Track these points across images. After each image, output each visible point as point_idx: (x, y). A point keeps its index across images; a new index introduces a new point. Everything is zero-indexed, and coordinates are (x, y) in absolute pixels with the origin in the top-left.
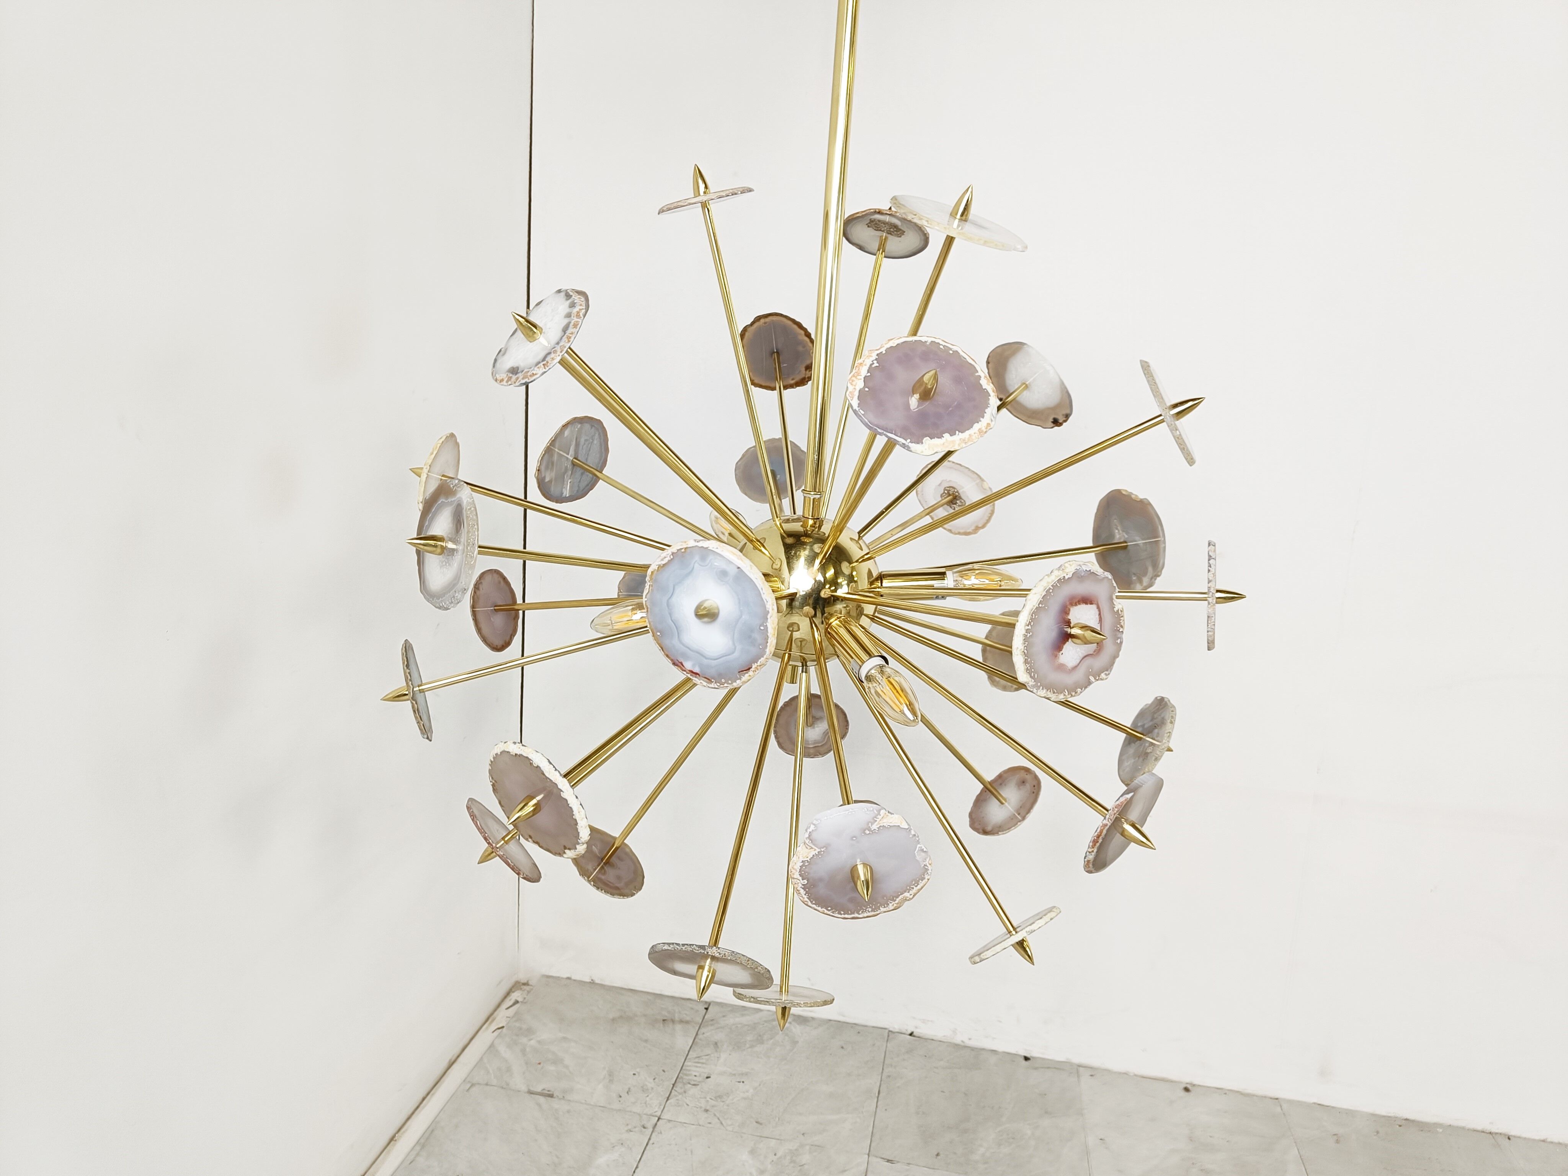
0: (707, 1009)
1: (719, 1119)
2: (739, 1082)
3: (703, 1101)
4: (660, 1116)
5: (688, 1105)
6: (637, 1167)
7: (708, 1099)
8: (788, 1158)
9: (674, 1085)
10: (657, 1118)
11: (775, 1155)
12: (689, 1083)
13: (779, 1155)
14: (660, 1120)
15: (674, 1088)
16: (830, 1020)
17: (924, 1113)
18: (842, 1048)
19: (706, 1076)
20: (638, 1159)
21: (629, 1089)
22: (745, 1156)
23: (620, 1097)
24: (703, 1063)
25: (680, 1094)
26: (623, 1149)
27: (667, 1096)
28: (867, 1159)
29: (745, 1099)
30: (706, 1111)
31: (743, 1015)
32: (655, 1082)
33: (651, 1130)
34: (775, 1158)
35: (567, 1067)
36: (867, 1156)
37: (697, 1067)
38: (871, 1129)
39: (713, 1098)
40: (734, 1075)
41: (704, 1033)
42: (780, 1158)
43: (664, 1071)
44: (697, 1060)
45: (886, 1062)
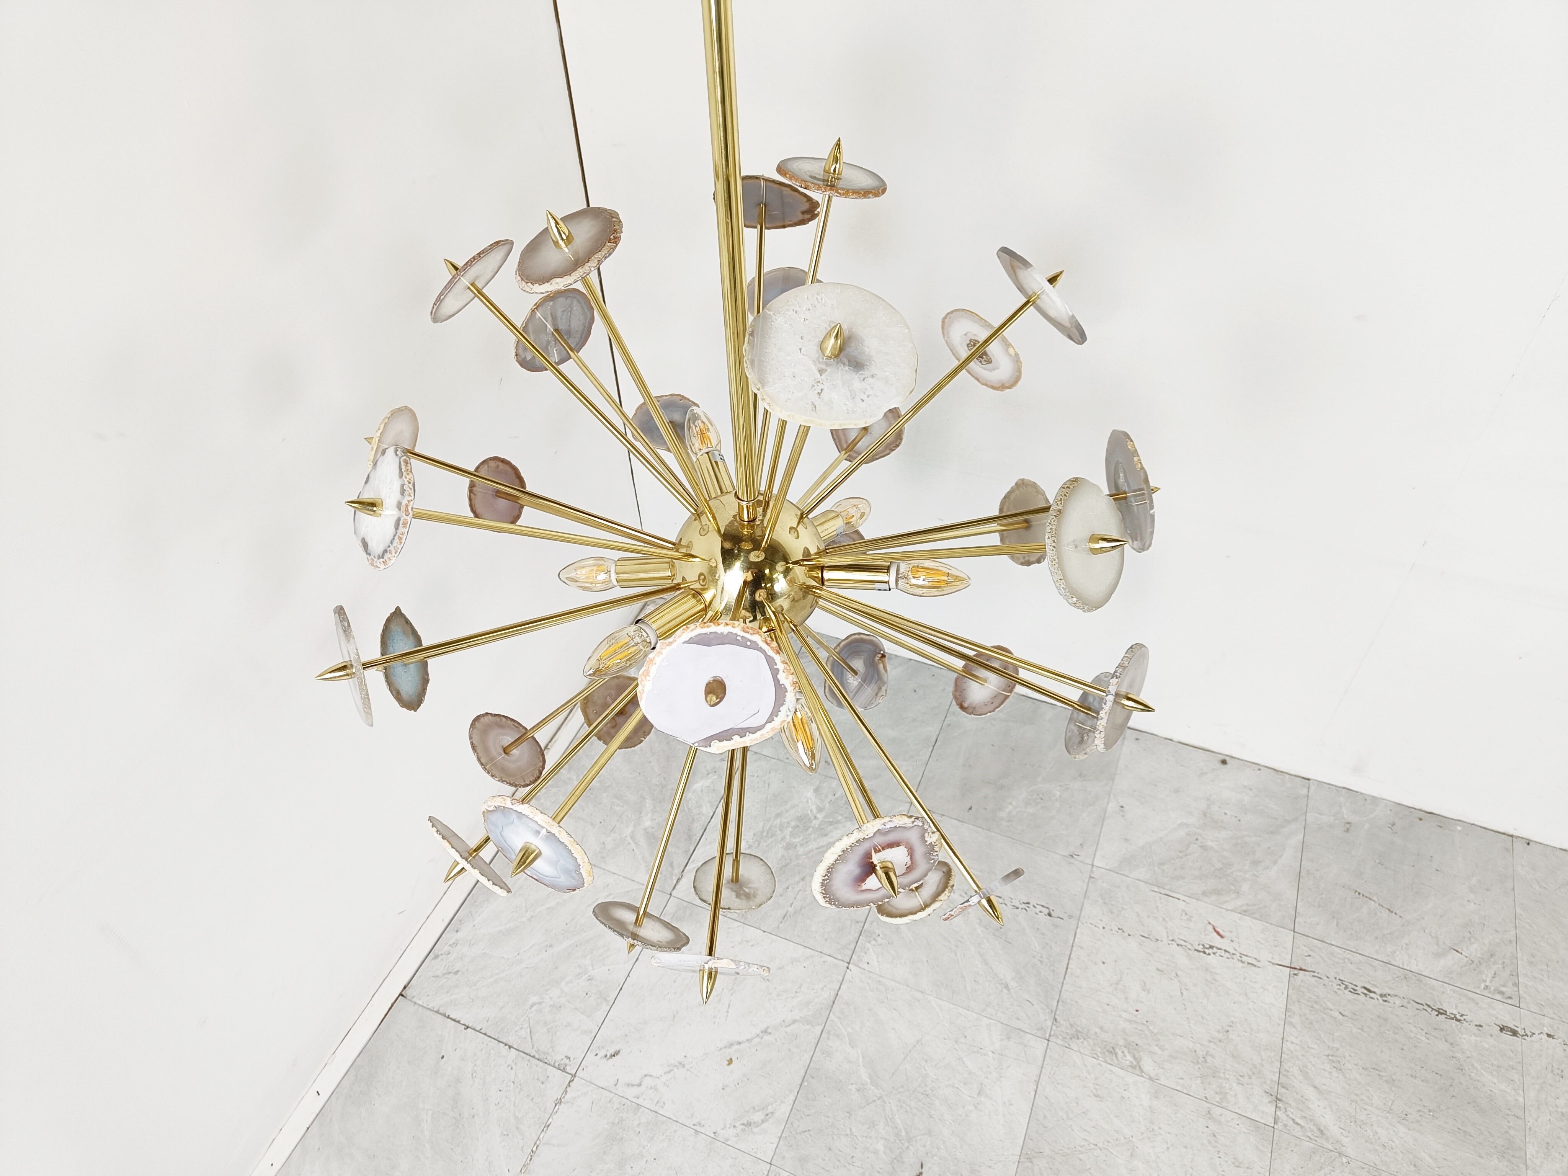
11: (835, 795)
13: (836, 796)
16: (911, 660)
17: (970, 766)
18: (915, 691)
22: (810, 794)
26: (715, 777)
28: (908, 808)
34: (833, 798)
38: (919, 779)
42: (837, 798)
45: (950, 710)
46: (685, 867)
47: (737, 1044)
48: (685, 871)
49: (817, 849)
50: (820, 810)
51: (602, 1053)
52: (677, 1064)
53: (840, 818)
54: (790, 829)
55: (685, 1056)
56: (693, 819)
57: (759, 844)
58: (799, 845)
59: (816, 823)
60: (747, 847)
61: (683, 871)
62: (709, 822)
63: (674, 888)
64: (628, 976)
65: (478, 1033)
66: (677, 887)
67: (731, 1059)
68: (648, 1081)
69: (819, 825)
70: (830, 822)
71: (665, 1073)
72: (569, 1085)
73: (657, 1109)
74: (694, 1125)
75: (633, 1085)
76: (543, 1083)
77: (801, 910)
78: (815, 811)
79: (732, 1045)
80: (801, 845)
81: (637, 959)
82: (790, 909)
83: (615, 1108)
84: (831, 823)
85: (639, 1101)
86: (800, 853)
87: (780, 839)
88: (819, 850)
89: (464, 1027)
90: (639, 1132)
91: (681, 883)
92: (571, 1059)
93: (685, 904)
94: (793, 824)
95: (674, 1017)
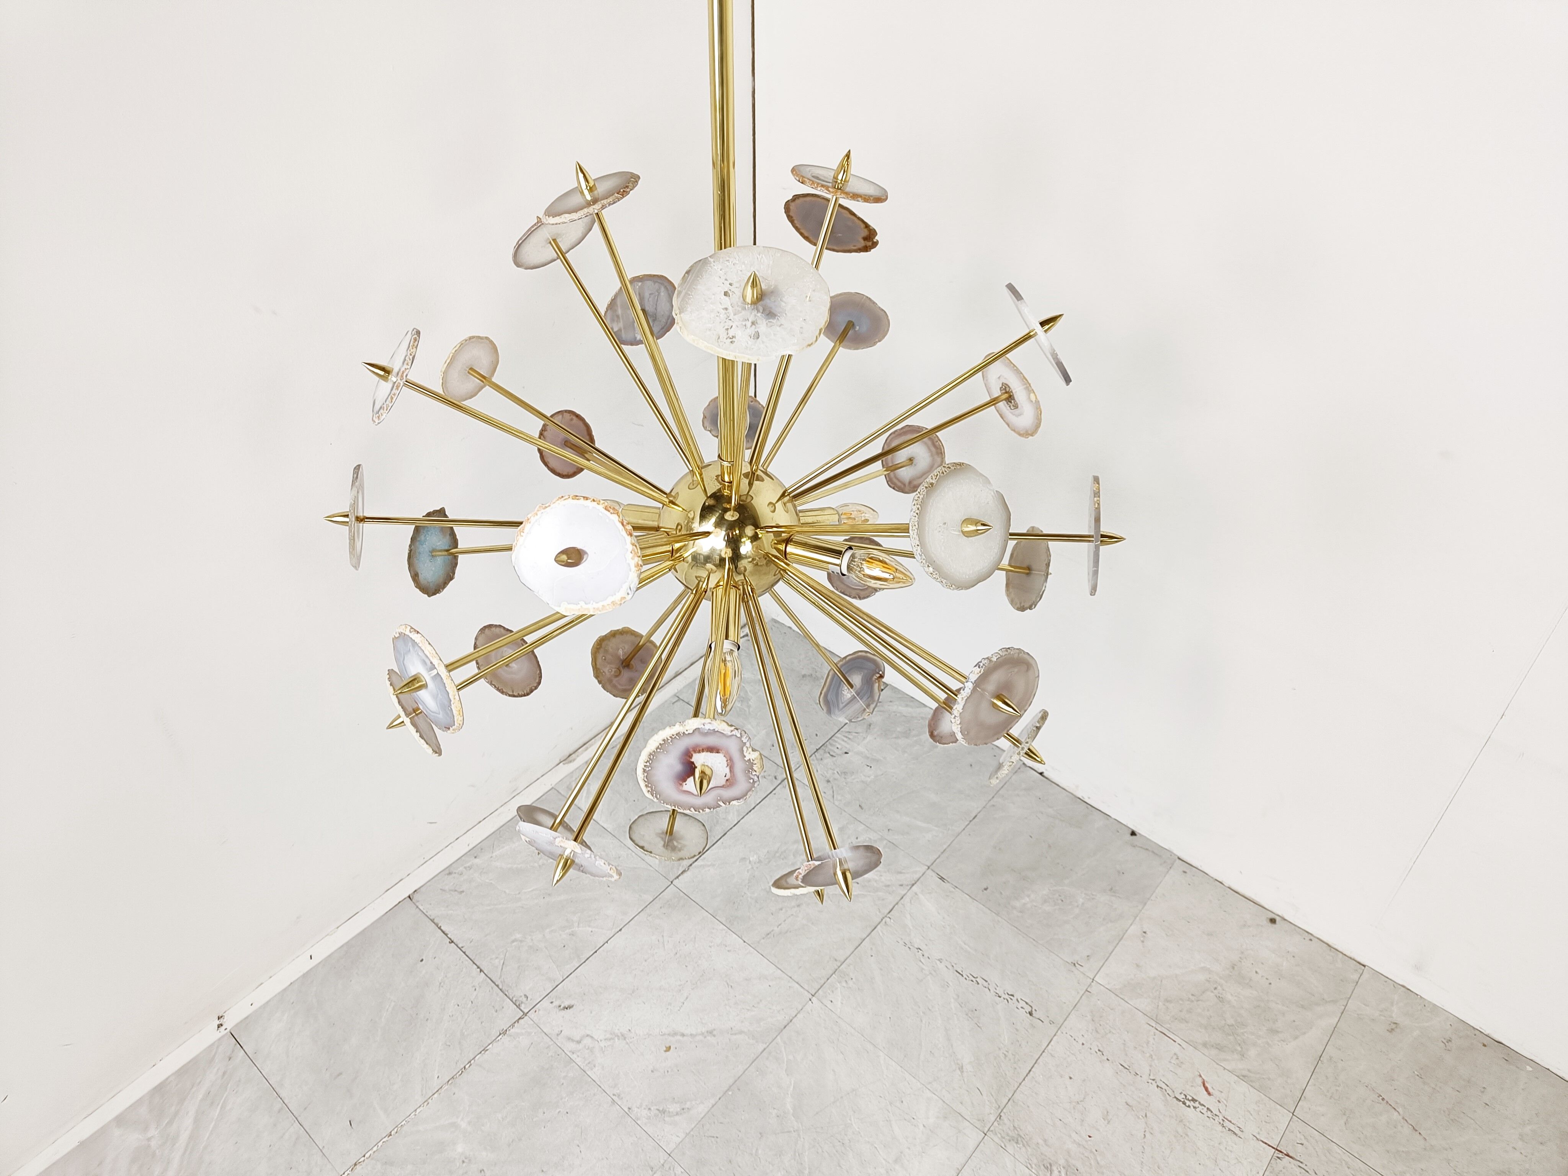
1: (833, 792)
2: (868, 766)
3: (830, 772)
6: (754, 808)
7: (835, 772)
9: (817, 750)
11: (857, 838)
12: (829, 753)
13: (859, 840)
15: (816, 754)
17: (1000, 849)
18: (971, 765)
19: (845, 751)
20: (758, 802)
23: (773, 746)
24: (849, 739)
28: (924, 870)
29: (863, 782)
30: (828, 781)
31: (907, 706)
33: (779, 782)
35: (749, 707)
36: (927, 867)
37: (843, 740)
38: (945, 847)
39: (839, 772)
40: (868, 758)
43: (817, 735)
44: (846, 735)
45: (1000, 792)
47: (681, 1035)
48: (693, 865)
51: (556, 1003)
52: (620, 1035)
55: (630, 1030)
56: (717, 822)
57: (769, 862)
61: (691, 865)
62: (731, 829)
63: (677, 877)
64: (607, 942)
65: (459, 950)
66: (679, 878)
67: (670, 1047)
68: (587, 1041)
71: (605, 1039)
72: (518, 1021)
73: (586, 1069)
74: (614, 1095)
75: (573, 1040)
76: (496, 1011)
77: (786, 932)
79: (675, 1034)
81: (620, 930)
82: (776, 928)
83: (550, 1054)
85: (574, 1057)
87: (790, 863)
89: (449, 940)
90: (563, 1084)
91: (685, 875)
92: (529, 999)
93: (682, 894)
95: (633, 992)
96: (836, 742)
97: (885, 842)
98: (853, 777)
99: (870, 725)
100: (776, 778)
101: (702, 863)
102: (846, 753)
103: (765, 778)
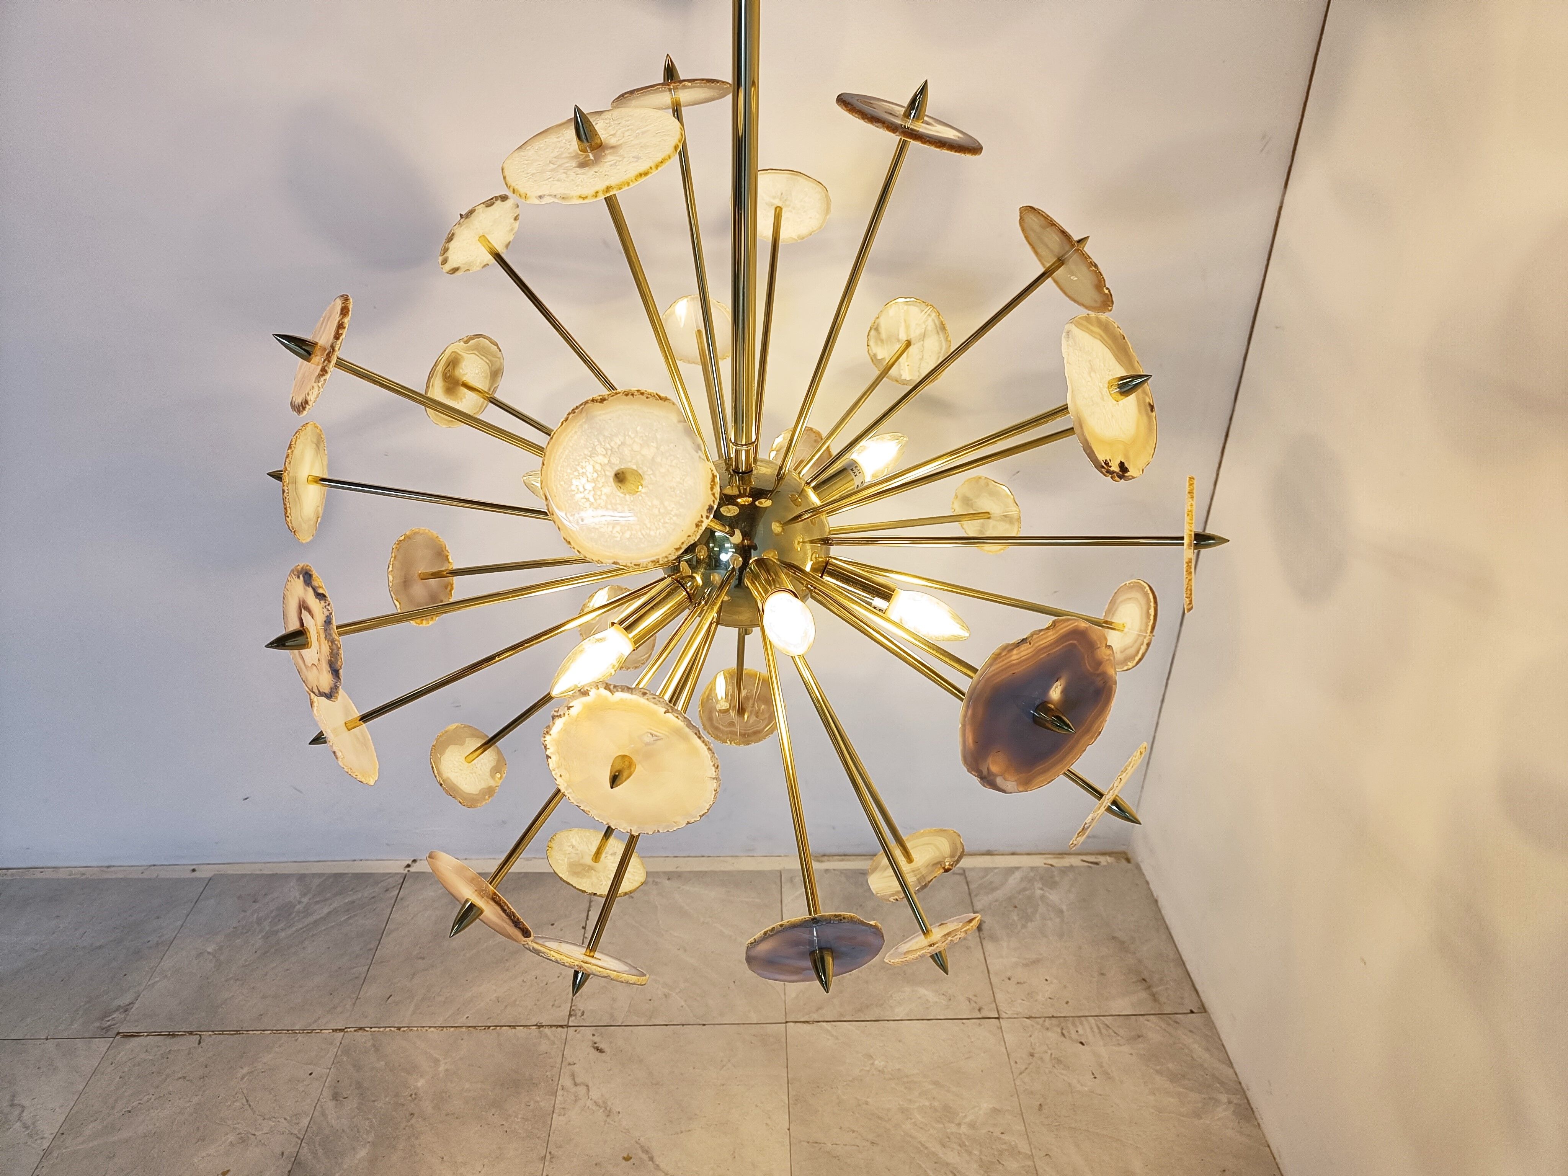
0: (1192, 1012)
1: (1026, 1069)
2: (1093, 1074)
3: (1045, 1048)
4: (1002, 1018)
5: (1031, 1036)
7: (1049, 1052)
8: (1004, 1147)
9: (1053, 1017)
10: (997, 1016)
11: (1002, 1133)
12: (1062, 1029)
13: (1003, 1136)
14: (997, 1020)
15: (1047, 1019)
19: (1083, 1041)
20: (939, 1018)
21: (1024, 983)
22: (986, 1105)
23: (1010, 979)
24: (1100, 1032)
25: (1042, 1026)
26: (944, 1002)
27: (1033, 1016)
29: (1070, 1085)
30: (1032, 1055)
31: (1207, 1049)
32: (1046, 1000)
33: (980, 1016)
34: (997, 1134)
35: (1024, 927)
37: (1091, 1029)
39: (1053, 1056)
40: (1102, 1067)
41: (1148, 1020)
42: (1000, 1139)
43: (1067, 1003)
44: (1101, 1026)
46: (823, 1022)
47: (649, 1157)
48: (819, 1024)
49: (920, 1143)
50: (972, 1126)
51: (596, 1039)
52: (608, 1109)
53: (977, 1153)
54: (927, 1104)
55: (619, 1113)
56: (882, 1004)
57: (890, 1079)
58: (913, 1121)
59: (952, 1128)
60: (881, 1069)
62: (888, 1021)
64: (683, 1025)
65: (582, 938)
66: (797, 1024)
67: (631, 1158)
68: (582, 1090)
69: (952, 1133)
70: (964, 1142)
71: (595, 1102)
72: (557, 1026)
73: (557, 1111)
74: (550, 1153)
75: (574, 1079)
76: (553, 1005)
77: (835, 1157)
78: (967, 1120)
79: (646, 1152)
80: (915, 1124)
81: (704, 1025)
82: (829, 1144)
83: (547, 1074)
84: (962, 1145)
85: (560, 1092)
86: (904, 1126)
87: (909, 1098)
88: (919, 1146)
89: (584, 925)
90: (529, 1106)
91: (805, 1025)
92: (582, 1017)
93: (784, 1040)
94: (936, 1104)
95: (656, 1085)
96: (1082, 1024)
97: (1030, 1163)
98: (1063, 1072)
99: (1139, 1037)
100: (979, 1010)
101: (829, 1028)
102: (1082, 1043)
103: (969, 1001)
